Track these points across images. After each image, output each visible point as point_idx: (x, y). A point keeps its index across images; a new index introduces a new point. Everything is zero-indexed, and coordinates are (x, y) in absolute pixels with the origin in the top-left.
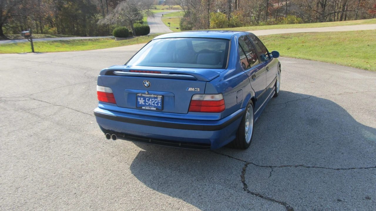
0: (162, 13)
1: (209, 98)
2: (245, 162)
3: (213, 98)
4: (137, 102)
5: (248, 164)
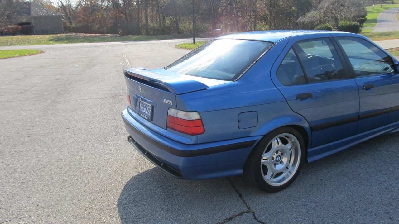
1: (181, 115)
2: (249, 208)
3: (185, 115)
4: (140, 108)
5: (248, 212)
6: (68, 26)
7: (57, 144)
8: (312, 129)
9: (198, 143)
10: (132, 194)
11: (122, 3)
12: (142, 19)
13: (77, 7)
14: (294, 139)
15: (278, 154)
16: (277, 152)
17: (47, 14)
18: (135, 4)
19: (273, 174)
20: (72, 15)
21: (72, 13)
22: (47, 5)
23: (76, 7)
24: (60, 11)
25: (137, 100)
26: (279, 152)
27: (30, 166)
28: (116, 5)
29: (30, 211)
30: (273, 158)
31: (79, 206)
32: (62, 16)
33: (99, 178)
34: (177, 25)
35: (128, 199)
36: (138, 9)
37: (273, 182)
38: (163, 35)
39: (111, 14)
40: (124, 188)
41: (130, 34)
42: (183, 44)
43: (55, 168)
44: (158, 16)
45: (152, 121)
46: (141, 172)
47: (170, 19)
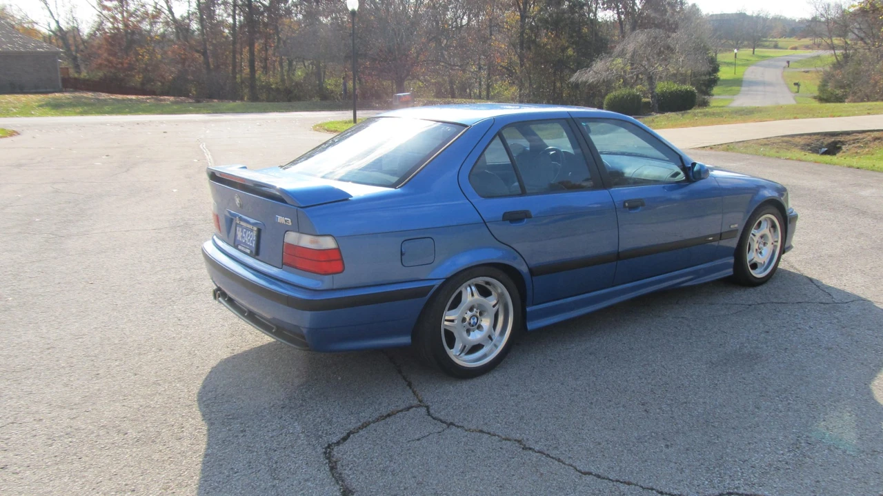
0: (788, 58)
1: (306, 241)
2: (420, 401)
3: (312, 242)
4: (236, 235)
5: (417, 406)
6: (71, 76)
7: (74, 311)
8: (533, 272)
9: (335, 287)
10: (222, 386)
11: (198, 29)
12: (241, 65)
13: (93, 35)
14: (501, 288)
15: (474, 313)
16: (471, 309)
17: (25, 47)
18: (227, 31)
19: (465, 347)
20: (82, 51)
21: (82, 47)
22: (24, 27)
23: (91, 34)
24: (54, 41)
25: (231, 221)
26: (475, 310)
27: (24, 345)
28: (184, 31)
29: (37, 412)
30: (464, 320)
31: (125, 404)
32: (57, 53)
33: (160, 362)
34: (320, 80)
35: (213, 393)
36: (234, 43)
37: (466, 361)
38: (289, 101)
39: (173, 52)
40: (207, 377)
41: (215, 99)
42: (331, 123)
43: (75, 348)
44: (278, 59)
45: (256, 257)
46: (236, 353)
47: (305, 66)
